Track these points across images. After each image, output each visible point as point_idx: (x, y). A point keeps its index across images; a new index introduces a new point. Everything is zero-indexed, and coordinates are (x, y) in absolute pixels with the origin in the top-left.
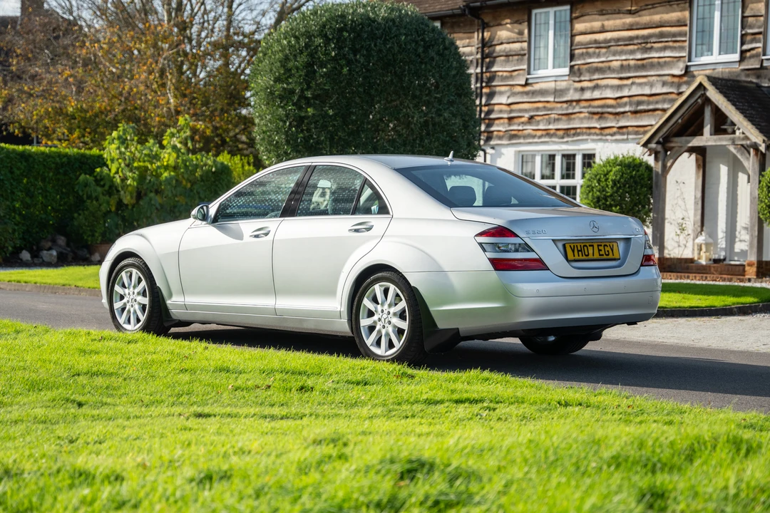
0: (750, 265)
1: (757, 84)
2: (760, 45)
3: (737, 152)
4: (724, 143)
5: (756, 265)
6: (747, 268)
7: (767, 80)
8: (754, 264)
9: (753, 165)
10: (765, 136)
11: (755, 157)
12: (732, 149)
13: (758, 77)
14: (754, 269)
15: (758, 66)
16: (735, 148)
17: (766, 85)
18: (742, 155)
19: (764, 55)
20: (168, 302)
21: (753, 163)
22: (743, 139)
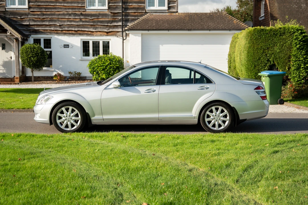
0: (17, 78)
1: (4, 16)
2: (5, 3)
3: (8, 40)
4: (3, 37)
5: (19, 78)
6: (15, 79)
7: (8, 15)
8: (18, 78)
9: (15, 45)
10: (21, 35)
11: (16, 42)
12: (6, 39)
13: (4, 14)
14: (18, 80)
15: (5, 10)
16: (7, 39)
17: (8, 17)
18: (10, 41)
19: (6, 7)
20: (92, 118)
21: (15, 44)
22: (10, 36)
